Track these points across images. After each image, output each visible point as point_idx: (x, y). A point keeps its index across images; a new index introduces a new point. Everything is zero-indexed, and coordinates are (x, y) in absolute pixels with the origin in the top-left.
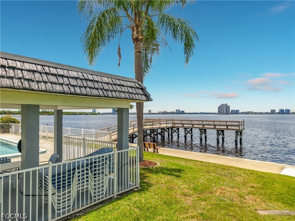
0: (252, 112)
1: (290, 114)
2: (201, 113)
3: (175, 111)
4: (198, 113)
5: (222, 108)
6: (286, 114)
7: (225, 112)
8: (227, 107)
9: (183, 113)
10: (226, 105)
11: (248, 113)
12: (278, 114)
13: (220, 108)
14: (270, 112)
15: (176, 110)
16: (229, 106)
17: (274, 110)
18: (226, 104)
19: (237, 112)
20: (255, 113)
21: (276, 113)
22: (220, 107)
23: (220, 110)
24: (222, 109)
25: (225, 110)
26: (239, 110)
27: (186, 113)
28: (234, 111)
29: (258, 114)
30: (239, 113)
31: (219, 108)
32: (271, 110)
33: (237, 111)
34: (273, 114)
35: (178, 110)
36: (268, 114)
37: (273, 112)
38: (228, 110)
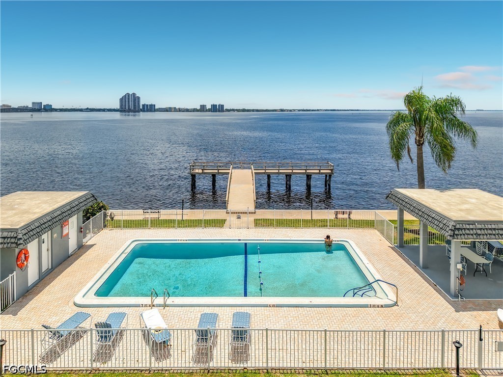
0: (175, 108)
1: (223, 111)
2: (87, 109)
3: (30, 106)
4: (81, 110)
5: (127, 100)
6: (219, 111)
7: (132, 108)
8: (136, 99)
9: (48, 109)
10: (134, 96)
11: (168, 110)
12: (209, 111)
13: (124, 100)
14: (199, 108)
15: (33, 103)
16: (139, 98)
17: (204, 105)
18: (134, 94)
19: (151, 108)
20: (179, 109)
21: (207, 111)
22: (124, 97)
23: (124, 104)
24: (127, 103)
25: (131, 104)
26: (154, 105)
27: (56, 110)
28: (147, 105)
29: (184, 111)
30: (155, 109)
31: (121, 100)
32: (201, 106)
33: (151, 105)
34: (203, 111)
35: (38, 103)
36: (196, 111)
37: (203, 109)
38: (137, 104)
